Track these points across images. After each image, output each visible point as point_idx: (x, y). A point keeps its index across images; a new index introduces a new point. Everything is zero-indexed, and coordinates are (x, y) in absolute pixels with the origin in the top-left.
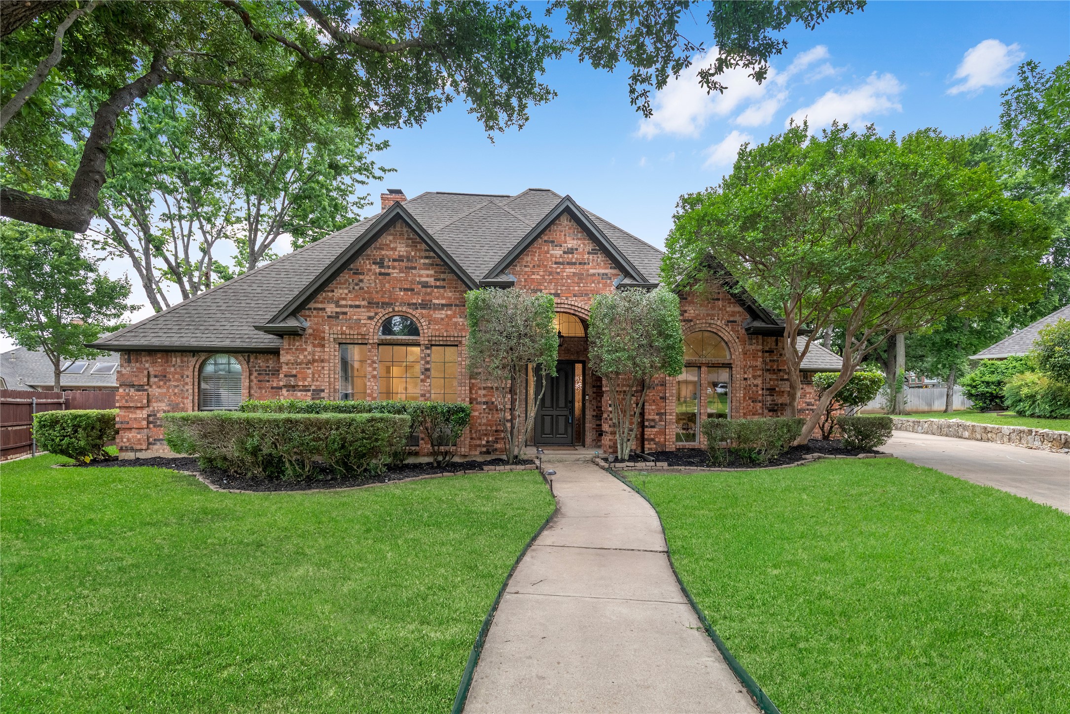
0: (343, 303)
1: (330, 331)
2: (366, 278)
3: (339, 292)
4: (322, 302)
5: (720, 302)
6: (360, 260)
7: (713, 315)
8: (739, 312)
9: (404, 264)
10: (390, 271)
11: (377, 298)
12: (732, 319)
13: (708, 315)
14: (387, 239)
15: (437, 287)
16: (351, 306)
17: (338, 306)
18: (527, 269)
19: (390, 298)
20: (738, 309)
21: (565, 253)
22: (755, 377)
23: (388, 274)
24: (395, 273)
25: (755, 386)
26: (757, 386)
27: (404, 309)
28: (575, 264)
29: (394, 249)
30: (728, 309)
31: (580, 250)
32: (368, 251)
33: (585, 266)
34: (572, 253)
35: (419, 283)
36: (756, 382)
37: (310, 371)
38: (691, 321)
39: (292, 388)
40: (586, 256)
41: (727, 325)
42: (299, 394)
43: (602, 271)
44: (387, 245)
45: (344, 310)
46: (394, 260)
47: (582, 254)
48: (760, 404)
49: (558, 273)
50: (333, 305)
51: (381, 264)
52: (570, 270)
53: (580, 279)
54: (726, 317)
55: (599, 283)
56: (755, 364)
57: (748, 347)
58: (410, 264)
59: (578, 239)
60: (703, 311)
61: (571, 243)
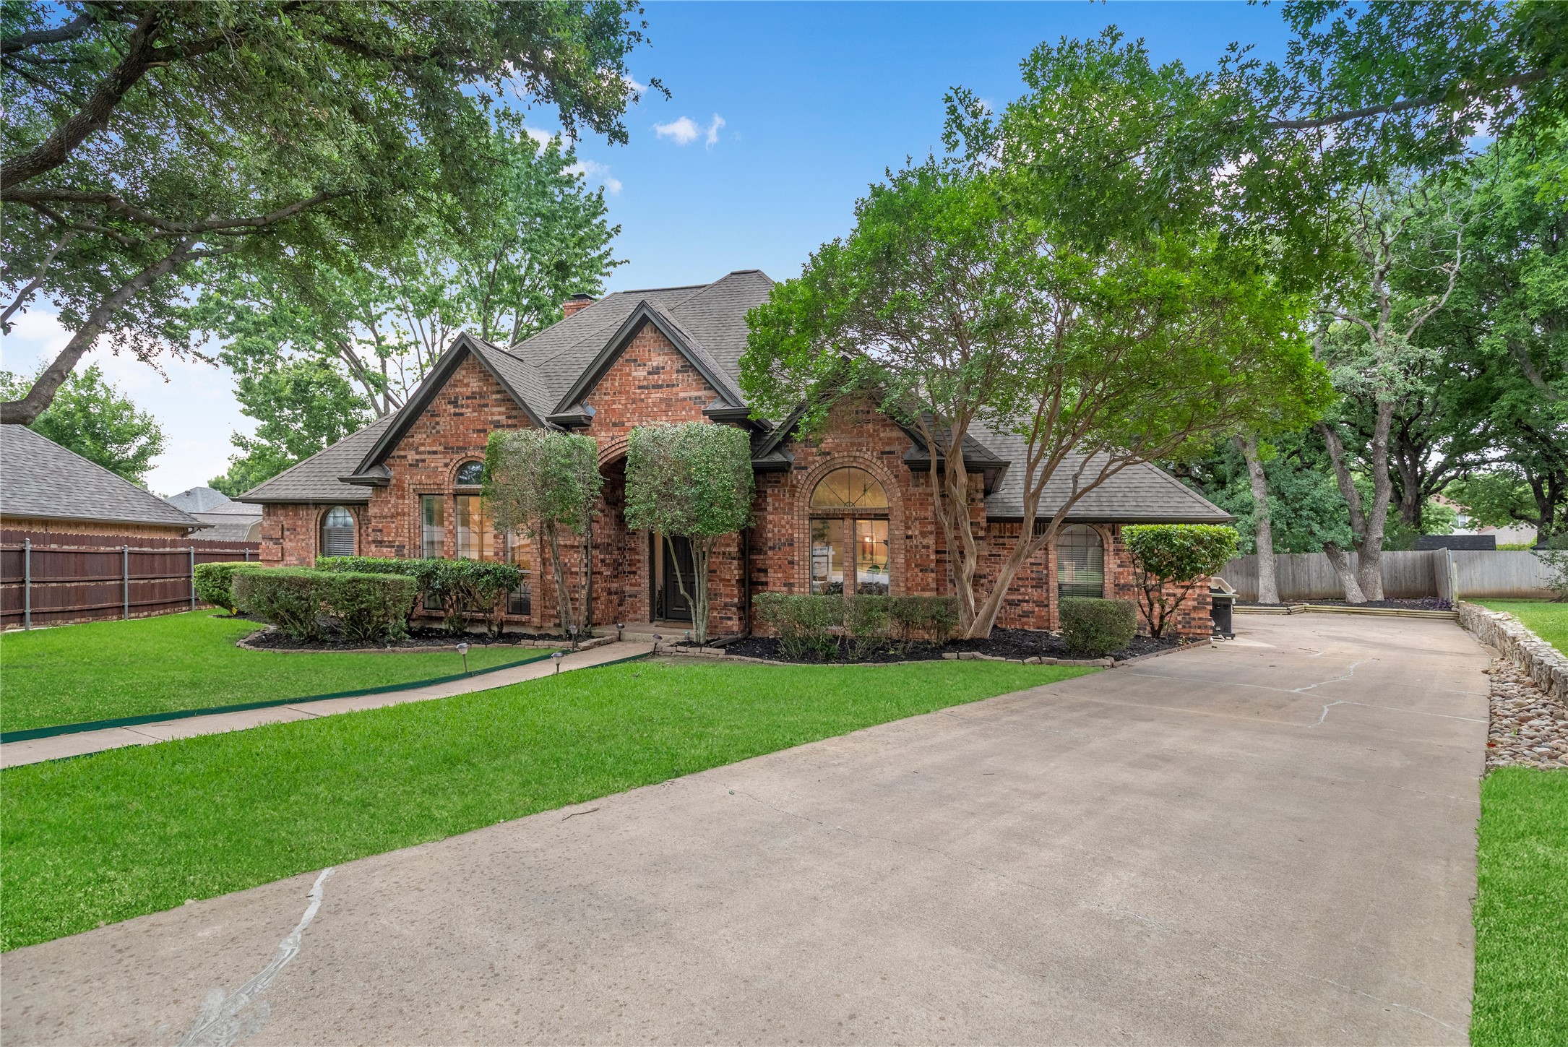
0: (422, 449)
1: (411, 480)
2: (441, 420)
3: (419, 437)
4: (404, 449)
5: (870, 426)
6: (436, 401)
7: (860, 444)
8: (899, 438)
9: (476, 402)
10: (464, 410)
11: (452, 442)
12: (887, 449)
13: (852, 444)
14: (460, 374)
15: (509, 426)
16: (429, 453)
17: (418, 453)
18: (607, 398)
19: (464, 441)
20: (897, 434)
21: (649, 373)
22: (923, 534)
23: (462, 414)
24: (468, 412)
25: (924, 547)
26: (927, 547)
27: (477, 453)
28: (661, 387)
29: (467, 385)
30: (882, 435)
31: (668, 368)
32: (443, 390)
33: (675, 389)
34: (658, 373)
35: (491, 422)
36: (925, 542)
37: (393, 526)
38: (829, 453)
39: (379, 543)
40: (674, 376)
41: (879, 458)
42: (385, 550)
43: (694, 394)
44: (460, 381)
45: (423, 457)
46: (468, 398)
47: (670, 373)
48: (933, 575)
49: (642, 400)
50: (413, 452)
51: (455, 403)
52: (655, 395)
53: (669, 406)
54: (880, 447)
55: (691, 409)
56: (923, 514)
57: (912, 490)
58: (483, 402)
59: (665, 354)
60: (845, 440)
61: (657, 360)
